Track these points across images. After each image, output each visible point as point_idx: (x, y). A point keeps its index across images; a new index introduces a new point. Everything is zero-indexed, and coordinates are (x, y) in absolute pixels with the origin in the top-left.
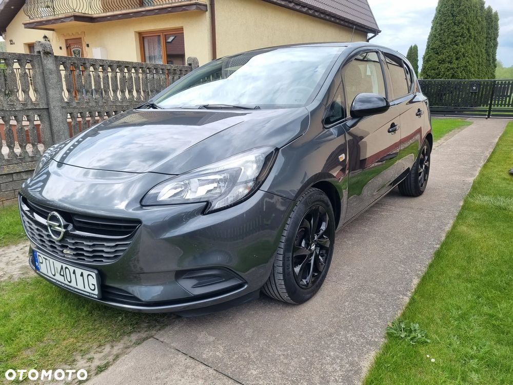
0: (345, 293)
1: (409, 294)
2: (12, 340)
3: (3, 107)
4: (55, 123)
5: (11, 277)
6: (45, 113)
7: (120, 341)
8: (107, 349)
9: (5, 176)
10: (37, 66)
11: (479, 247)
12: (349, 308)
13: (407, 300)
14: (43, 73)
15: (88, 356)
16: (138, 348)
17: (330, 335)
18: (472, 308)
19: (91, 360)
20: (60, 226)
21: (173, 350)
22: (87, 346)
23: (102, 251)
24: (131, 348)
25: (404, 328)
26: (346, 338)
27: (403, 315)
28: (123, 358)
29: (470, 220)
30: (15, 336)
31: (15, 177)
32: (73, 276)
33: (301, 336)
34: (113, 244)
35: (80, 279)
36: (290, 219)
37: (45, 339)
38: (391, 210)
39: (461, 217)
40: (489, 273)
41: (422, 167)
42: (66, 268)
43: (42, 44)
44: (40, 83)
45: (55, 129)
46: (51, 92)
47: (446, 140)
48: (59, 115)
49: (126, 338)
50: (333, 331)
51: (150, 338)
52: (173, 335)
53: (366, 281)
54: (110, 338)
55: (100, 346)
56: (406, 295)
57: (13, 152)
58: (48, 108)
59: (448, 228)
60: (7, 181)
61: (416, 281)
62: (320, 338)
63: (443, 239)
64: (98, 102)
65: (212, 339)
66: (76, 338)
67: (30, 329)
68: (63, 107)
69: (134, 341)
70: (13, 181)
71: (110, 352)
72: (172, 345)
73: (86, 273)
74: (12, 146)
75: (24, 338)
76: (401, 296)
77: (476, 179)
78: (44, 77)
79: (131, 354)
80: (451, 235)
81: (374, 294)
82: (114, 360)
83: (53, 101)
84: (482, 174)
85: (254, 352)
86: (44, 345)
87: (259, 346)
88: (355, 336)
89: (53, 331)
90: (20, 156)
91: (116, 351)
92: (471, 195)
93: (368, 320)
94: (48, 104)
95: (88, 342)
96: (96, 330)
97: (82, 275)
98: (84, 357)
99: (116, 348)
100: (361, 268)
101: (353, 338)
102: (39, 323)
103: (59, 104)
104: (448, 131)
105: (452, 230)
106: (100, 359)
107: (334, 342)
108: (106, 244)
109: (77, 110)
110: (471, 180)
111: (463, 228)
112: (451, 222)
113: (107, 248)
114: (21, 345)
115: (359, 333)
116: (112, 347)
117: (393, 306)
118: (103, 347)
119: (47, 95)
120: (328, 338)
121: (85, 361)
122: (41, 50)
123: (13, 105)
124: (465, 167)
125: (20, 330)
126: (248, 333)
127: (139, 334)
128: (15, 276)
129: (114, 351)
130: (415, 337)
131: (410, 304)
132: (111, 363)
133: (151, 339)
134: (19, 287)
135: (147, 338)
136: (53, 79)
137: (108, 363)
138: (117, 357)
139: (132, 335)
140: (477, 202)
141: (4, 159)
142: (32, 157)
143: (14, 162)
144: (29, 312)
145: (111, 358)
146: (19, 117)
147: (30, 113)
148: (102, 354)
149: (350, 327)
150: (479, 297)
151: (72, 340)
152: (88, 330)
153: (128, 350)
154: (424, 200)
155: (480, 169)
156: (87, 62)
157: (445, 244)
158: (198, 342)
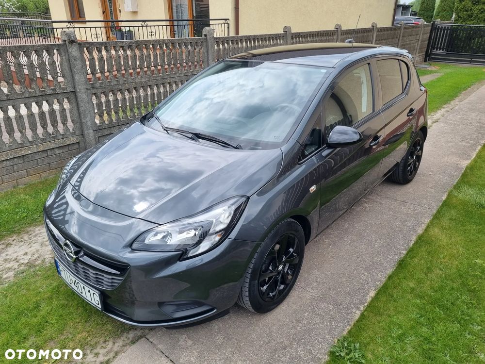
0: (308, 301)
1: (362, 308)
2: (41, 332)
3: (36, 94)
4: (81, 105)
5: (43, 261)
6: (73, 95)
7: (120, 338)
8: (110, 344)
9: (41, 153)
10: (63, 54)
11: (442, 256)
12: (307, 319)
13: (358, 314)
14: (69, 60)
15: (96, 351)
16: (134, 347)
17: (284, 348)
18: (412, 328)
19: (97, 354)
20: (71, 252)
21: (158, 352)
22: (95, 340)
23: (103, 279)
24: (128, 347)
25: (346, 347)
26: (297, 352)
27: (350, 331)
28: (121, 356)
29: (445, 222)
30: (43, 328)
31: (49, 152)
32: (83, 290)
33: (261, 346)
34: (110, 277)
35: (88, 294)
36: (256, 254)
37: (65, 332)
38: (376, 202)
39: (437, 216)
40: (441, 288)
41: (412, 157)
42: (78, 283)
43: (67, 34)
44: (67, 69)
45: (81, 109)
46: (77, 77)
47: (461, 101)
48: (85, 96)
49: (125, 334)
50: (287, 343)
51: (142, 338)
52: (161, 336)
53: (329, 289)
54: (113, 335)
55: (105, 341)
56: (358, 309)
57: (47, 131)
58: (75, 91)
59: (420, 231)
60: (43, 156)
61: (372, 294)
62: (276, 350)
63: (412, 243)
64: (119, 81)
65: (190, 343)
66: (88, 332)
67: (54, 321)
68: (87, 89)
69: (131, 339)
70: (48, 156)
71: (112, 348)
72: (158, 346)
73: (92, 292)
74: (46, 126)
75: (49, 331)
76: (354, 311)
77: (470, 164)
78: (70, 63)
79: (127, 353)
80: (420, 238)
81: (332, 305)
82: (114, 357)
83: (78, 85)
84: (479, 156)
85: (220, 360)
86: (64, 337)
87: (225, 354)
88: (304, 351)
89: (72, 324)
90: (53, 134)
91: (116, 348)
92: (457, 187)
93: (320, 334)
94: (74, 87)
95: (96, 337)
96: (103, 324)
97: (89, 291)
98: (92, 351)
99: (117, 345)
100: (329, 273)
101: (302, 353)
102: (61, 316)
103: (84, 87)
104: (465, 89)
105: (423, 233)
106: (104, 355)
107: (285, 356)
108: (105, 275)
109: (101, 90)
110: (465, 163)
111: (435, 231)
112: (427, 221)
113: (106, 278)
114: (47, 337)
115: (308, 347)
116: (114, 343)
117: (344, 320)
118: (107, 343)
119: (73, 80)
120: (282, 351)
121: (93, 355)
122: (66, 39)
123: (44, 91)
124: (466, 144)
125: (47, 322)
126: (220, 339)
127: (136, 332)
128: (47, 260)
129: (115, 347)
130: (352, 358)
131: (358, 321)
132: (111, 361)
133: (144, 339)
134: (49, 273)
135: (141, 337)
136: (78, 65)
137: (109, 360)
138: (116, 354)
139: (130, 332)
140: (461, 196)
141: (39, 139)
142: (63, 135)
143: (48, 140)
144: (55, 303)
145: (112, 355)
146: (50, 101)
147: (60, 97)
148: (106, 350)
149: (303, 341)
150: (422, 316)
151: (85, 334)
152: (98, 324)
153: (125, 348)
154: (411, 190)
155: (479, 147)
156: (108, 45)
157: (411, 251)
158: (179, 346)
